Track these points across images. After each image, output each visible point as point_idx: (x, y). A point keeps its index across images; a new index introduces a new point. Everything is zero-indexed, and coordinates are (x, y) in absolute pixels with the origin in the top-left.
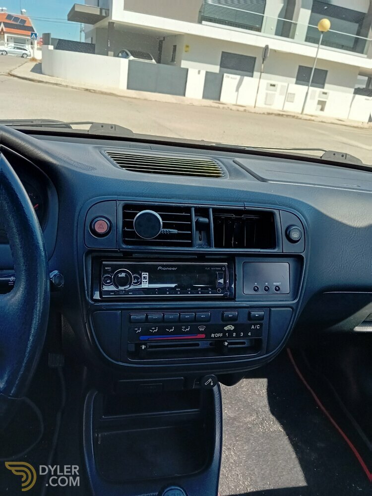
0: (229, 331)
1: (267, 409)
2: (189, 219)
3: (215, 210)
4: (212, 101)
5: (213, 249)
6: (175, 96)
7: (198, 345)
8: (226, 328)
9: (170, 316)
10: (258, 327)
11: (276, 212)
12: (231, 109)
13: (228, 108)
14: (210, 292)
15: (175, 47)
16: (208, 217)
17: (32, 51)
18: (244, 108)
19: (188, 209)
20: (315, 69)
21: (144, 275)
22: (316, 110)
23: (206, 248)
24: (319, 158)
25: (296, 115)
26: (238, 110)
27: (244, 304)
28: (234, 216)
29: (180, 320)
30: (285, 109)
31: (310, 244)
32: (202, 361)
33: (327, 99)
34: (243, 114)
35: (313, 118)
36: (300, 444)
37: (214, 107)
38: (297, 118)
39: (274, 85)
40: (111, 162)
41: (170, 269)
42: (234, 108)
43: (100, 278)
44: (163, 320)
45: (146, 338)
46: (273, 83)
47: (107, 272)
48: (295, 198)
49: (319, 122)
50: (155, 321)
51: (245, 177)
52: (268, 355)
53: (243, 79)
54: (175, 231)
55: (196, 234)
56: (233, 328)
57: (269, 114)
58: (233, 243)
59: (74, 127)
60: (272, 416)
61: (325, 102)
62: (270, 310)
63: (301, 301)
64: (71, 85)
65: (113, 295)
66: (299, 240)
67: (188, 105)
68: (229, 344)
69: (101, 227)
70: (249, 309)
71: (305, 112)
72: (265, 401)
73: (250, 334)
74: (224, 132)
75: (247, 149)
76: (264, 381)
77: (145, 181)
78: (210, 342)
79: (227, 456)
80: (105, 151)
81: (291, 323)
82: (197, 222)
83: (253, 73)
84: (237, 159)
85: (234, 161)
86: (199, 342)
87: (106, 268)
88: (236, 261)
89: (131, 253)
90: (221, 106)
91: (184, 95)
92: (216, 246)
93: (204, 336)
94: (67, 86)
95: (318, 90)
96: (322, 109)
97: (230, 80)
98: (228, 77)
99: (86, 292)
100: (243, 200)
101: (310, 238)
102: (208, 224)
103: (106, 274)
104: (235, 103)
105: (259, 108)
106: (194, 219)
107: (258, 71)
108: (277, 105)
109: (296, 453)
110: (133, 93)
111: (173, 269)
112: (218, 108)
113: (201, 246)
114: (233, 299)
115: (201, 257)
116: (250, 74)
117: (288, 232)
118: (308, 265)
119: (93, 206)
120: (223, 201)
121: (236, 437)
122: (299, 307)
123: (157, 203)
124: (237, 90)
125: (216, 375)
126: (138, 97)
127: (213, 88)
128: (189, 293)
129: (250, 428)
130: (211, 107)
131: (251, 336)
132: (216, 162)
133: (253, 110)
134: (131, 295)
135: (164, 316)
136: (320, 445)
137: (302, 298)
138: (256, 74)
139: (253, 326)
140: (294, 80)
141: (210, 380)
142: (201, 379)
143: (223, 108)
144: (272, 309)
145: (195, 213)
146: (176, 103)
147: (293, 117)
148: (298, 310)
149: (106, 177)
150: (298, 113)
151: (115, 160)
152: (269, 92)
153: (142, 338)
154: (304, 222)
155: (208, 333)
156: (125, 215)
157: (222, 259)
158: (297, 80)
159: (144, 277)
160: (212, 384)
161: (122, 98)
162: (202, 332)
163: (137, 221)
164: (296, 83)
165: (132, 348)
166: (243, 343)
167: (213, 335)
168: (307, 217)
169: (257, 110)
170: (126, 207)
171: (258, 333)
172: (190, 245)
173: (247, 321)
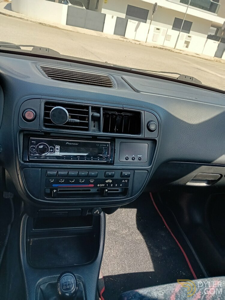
0: (108, 183)
1: (135, 226)
2: (88, 113)
3: (104, 109)
4: (120, 36)
5: (102, 133)
6: (97, 31)
7: (90, 190)
8: (107, 181)
9: (72, 173)
10: (126, 181)
11: (142, 112)
12: (131, 43)
13: (129, 41)
14: (98, 160)
16: (99, 112)
18: (140, 42)
19: (87, 107)
20: (185, 20)
21: (57, 147)
22: (183, 47)
23: (97, 132)
24: (176, 79)
25: (171, 49)
26: (135, 44)
27: (119, 167)
28: (117, 113)
29: (78, 176)
30: (164, 45)
31: (161, 133)
32: (92, 200)
33: (191, 40)
34: (138, 46)
35: (181, 52)
36: (152, 248)
37: (121, 40)
38: (171, 51)
39: (159, 29)
40: (42, 73)
41: (74, 144)
42: (133, 42)
43: (28, 148)
44: (68, 175)
45: (57, 185)
46: (158, 27)
47: (32, 144)
48: (155, 104)
49: (185, 54)
50: (62, 176)
51: (127, 88)
52: (131, 198)
53: (140, 23)
54: (78, 121)
55: (91, 123)
56: (111, 181)
57: (154, 47)
58: (115, 130)
59: (22, 48)
60: (137, 231)
61: (190, 42)
62: (134, 171)
63: (153, 167)
64: (30, 20)
65: (36, 158)
66: (155, 130)
67: (104, 38)
68: (109, 190)
69: (29, 115)
70: (122, 170)
71: (176, 48)
72: (135, 222)
73: (121, 185)
74: (126, 57)
75: (133, 70)
76: (135, 210)
77: (61, 87)
78: (98, 189)
79: (109, 253)
80: (39, 65)
81: (147, 179)
82: (92, 116)
83: (146, 20)
84: (124, 77)
85: (122, 78)
86: (90, 189)
87: (32, 142)
88: (116, 141)
89: (49, 133)
90: (125, 40)
91: (102, 31)
92: (104, 131)
93: (93, 185)
94: (27, 20)
95: (186, 34)
96: (187, 47)
97: (132, 24)
98: (131, 21)
99: (19, 156)
100: (122, 103)
101: (162, 129)
102: (99, 118)
103: (32, 145)
104: (134, 39)
105: (148, 43)
106: (91, 113)
107: (149, 19)
108: (160, 42)
109: (149, 252)
110: (70, 28)
111: (76, 144)
112: (123, 41)
113: (94, 131)
114: (112, 163)
115: (95, 138)
116: (145, 20)
117: (148, 125)
118: (159, 145)
119: (25, 101)
120: (110, 103)
121: (115, 242)
122: (152, 170)
123: (67, 102)
124: (136, 31)
125: (101, 208)
126: (73, 30)
128: (85, 159)
129: (124, 237)
130: (119, 40)
131: (122, 186)
132: (110, 77)
133: (145, 44)
134: (48, 159)
135: (68, 172)
136: (164, 248)
137: (154, 165)
138: (148, 21)
139: (123, 181)
140: (171, 27)
141: (97, 211)
142: (91, 210)
143: (126, 41)
144: (136, 171)
145: (92, 109)
146: (97, 36)
147: (169, 50)
148: (151, 172)
149: (35, 83)
150: (173, 48)
151: (45, 72)
152: (155, 33)
153: (54, 185)
154: (159, 119)
155: (95, 184)
156: (46, 109)
157: (108, 139)
158: (173, 27)
159: (57, 149)
160: (98, 213)
161: (63, 30)
162: (91, 183)
163: (52, 113)
164: (172, 29)
165: (48, 191)
166: (118, 190)
167: (98, 185)
168: (161, 116)
169: (147, 44)
170: (47, 103)
171: (126, 184)
172: (87, 130)
173: (119, 178)
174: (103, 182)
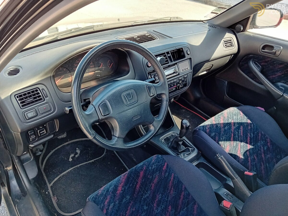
0: (181, 83)
3: (170, 51)
8: (180, 82)
11: (183, 48)
19: (165, 53)
23: (172, 63)
24: (170, 20)
27: (182, 75)
28: (173, 51)
29: (171, 84)
55: (169, 60)
66: (190, 54)
68: (181, 86)
69: (150, 65)
70: (184, 76)
81: (192, 76)
82: (168, 56)
85: (153, 31)
88: (177, 64)
92: (174, 61)
100: (174, 46)
114: (179, 74)
117: (187, 52)
118: (193, 60)
120: (171, 48)
131: (185, 83)
136: (188, 117)
137: (192, 69)
139: (185, 80)
144: (188, 74)
145: (167, 54)
148: (192, 73)
162: (175, 85)
167: (178, 85)
171: (186, 81)
172: (168, 63)
173: (184, 79)
174: (179, 83)
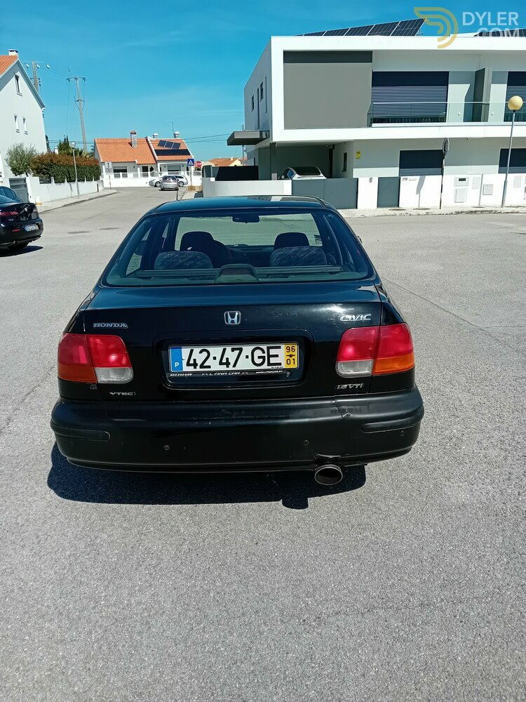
4: (388, 209)
6: (345, 210)
12: (410, 215)
13: (407, 213)
15: (345, 154)
17: (188, 178)
18: (427, 211)
25: (494, 209)
26: (418, 214)
30: (480, 204)
34: (426, 217)
35: (518, 209)
37: (391, 215)
38: (495, 212)
39: (464, 180)
42: (414, 213)
46: (462, 177)
53: (424, 178)
57: (458, 213)
67: (359, 217)
71: (506, 204)
90: (400, 212)
91: (356, 207)
95: (523, 176)
97: (409, 184)
98: (407, 180)
104: (416, 207)
105: (445, 208)
112: (395, 215)
116: (439, 169)
124: (418, 191)
127: (389, 194)
130: (386, 215)
133: (438, 211)
140: (497, 167)
143: (401, 214)
147: (491, 212)
150: (498, 206)
152: (458, 188)
158: (500, 166)
169: (443, 211)
